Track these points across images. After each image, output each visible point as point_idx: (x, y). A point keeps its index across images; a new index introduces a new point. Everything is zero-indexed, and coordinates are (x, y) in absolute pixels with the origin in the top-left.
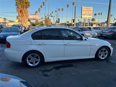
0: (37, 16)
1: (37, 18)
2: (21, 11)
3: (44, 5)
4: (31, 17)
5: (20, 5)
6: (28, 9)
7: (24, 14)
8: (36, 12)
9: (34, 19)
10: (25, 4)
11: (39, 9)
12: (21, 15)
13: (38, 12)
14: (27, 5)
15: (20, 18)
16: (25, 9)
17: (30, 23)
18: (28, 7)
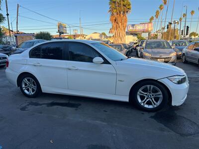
0: (150, 25)
1: (150, 29)
2: (115, 20)
3: (165, 3)
4: (139, 28)
5: (115, 10)
6: (127, 15)
7: (120, 24)
8: (152, 19)
9: (144, 32)
10: (122, 8)
11: (157, 12)
12: (115, 26)
13: (155, 18)
14: (126, 8)
15: (114, 31)
16: (122, 15)
17: (137, 39)
18: (127, 12)
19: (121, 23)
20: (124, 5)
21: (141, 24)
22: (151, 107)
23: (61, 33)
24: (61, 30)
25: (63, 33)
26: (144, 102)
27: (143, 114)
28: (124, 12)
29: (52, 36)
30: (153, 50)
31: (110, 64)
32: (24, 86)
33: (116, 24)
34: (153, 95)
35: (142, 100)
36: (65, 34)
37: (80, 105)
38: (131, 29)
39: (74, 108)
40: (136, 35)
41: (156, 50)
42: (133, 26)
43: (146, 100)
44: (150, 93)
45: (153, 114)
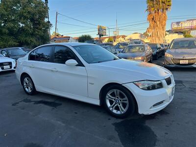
2: (153, 19)
4: (186, 25)
5: (153, 9)
6: (167, 13)
7: (158, 23)
9: (191, 29)
10: (161, 5)
12: (152, 25)
14: (166, 5)
15: (152, 31)
16: (160, 13)
17: (183, 37)
18: (167, 9)
19: (159, 21)
20: (162, 2)
21: (187, 20)
22: (119, 113)
23: (101, 35)
24: (101, 33)
25: (103, 35)
26: (112, 107)
27: (109, 119)
28: (163, 10)
29: (92, 39)
30: (177, 50)
31: (84, 66)
32: (25, 84)
33: (154, 23)
34: (121, 101)
35: (111, 104)
36: (104, 36)
37: (61, 104)
38: (175, 26)
39: (52, 108)
40: (182, 33)
41: (179, 51)
42: (178, 23)
43: (115, 105)
44: (118, 98)
45: (119, 121)
